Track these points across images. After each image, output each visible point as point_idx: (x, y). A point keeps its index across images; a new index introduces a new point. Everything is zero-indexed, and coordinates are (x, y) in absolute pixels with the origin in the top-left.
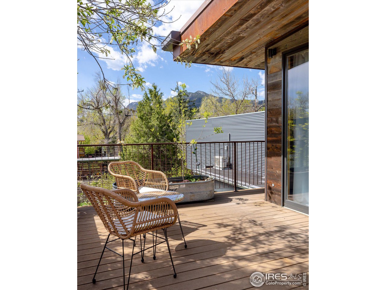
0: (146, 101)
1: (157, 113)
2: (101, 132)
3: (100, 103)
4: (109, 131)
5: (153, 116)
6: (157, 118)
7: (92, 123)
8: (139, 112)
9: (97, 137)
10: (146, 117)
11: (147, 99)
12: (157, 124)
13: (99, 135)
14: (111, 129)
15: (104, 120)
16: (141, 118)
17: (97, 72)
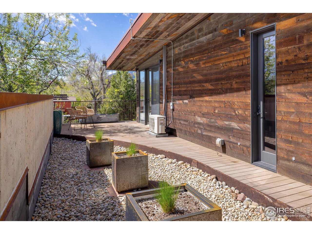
0: (118, 75)
1: (124, 83)
2: (90, 95)
3: (90, 72)
4: (96, 94)
5: (122, 84)
6: (124, 86)
7: (82, 87)
8: (112, 82)
9: (88, 99)
10: (116, 85)
11: (118, 73)
12: (123, 90)
13: (89, 97)
14: (98, 92)
15: (93, 85)
16: (113, 86)
17: (88, 48)
